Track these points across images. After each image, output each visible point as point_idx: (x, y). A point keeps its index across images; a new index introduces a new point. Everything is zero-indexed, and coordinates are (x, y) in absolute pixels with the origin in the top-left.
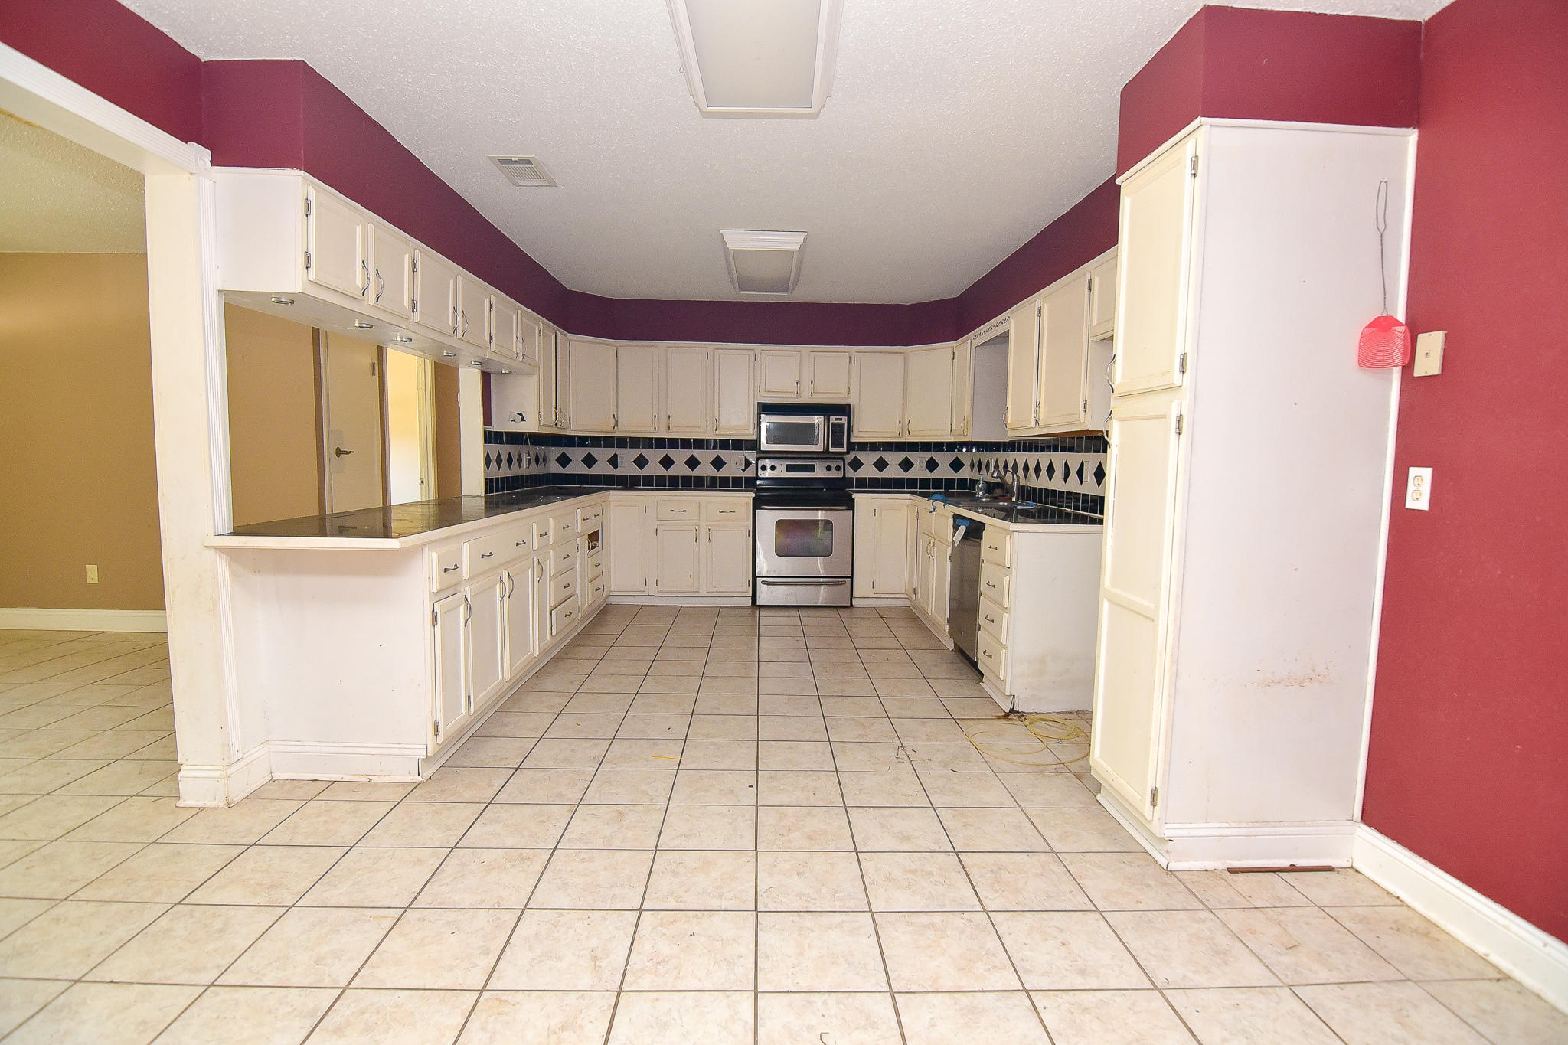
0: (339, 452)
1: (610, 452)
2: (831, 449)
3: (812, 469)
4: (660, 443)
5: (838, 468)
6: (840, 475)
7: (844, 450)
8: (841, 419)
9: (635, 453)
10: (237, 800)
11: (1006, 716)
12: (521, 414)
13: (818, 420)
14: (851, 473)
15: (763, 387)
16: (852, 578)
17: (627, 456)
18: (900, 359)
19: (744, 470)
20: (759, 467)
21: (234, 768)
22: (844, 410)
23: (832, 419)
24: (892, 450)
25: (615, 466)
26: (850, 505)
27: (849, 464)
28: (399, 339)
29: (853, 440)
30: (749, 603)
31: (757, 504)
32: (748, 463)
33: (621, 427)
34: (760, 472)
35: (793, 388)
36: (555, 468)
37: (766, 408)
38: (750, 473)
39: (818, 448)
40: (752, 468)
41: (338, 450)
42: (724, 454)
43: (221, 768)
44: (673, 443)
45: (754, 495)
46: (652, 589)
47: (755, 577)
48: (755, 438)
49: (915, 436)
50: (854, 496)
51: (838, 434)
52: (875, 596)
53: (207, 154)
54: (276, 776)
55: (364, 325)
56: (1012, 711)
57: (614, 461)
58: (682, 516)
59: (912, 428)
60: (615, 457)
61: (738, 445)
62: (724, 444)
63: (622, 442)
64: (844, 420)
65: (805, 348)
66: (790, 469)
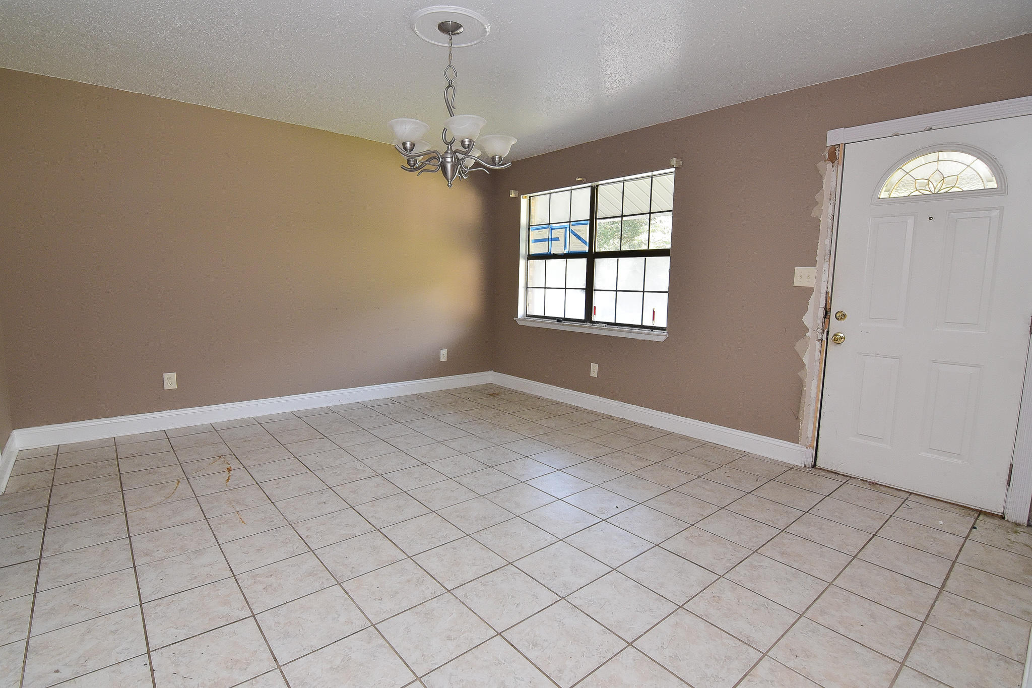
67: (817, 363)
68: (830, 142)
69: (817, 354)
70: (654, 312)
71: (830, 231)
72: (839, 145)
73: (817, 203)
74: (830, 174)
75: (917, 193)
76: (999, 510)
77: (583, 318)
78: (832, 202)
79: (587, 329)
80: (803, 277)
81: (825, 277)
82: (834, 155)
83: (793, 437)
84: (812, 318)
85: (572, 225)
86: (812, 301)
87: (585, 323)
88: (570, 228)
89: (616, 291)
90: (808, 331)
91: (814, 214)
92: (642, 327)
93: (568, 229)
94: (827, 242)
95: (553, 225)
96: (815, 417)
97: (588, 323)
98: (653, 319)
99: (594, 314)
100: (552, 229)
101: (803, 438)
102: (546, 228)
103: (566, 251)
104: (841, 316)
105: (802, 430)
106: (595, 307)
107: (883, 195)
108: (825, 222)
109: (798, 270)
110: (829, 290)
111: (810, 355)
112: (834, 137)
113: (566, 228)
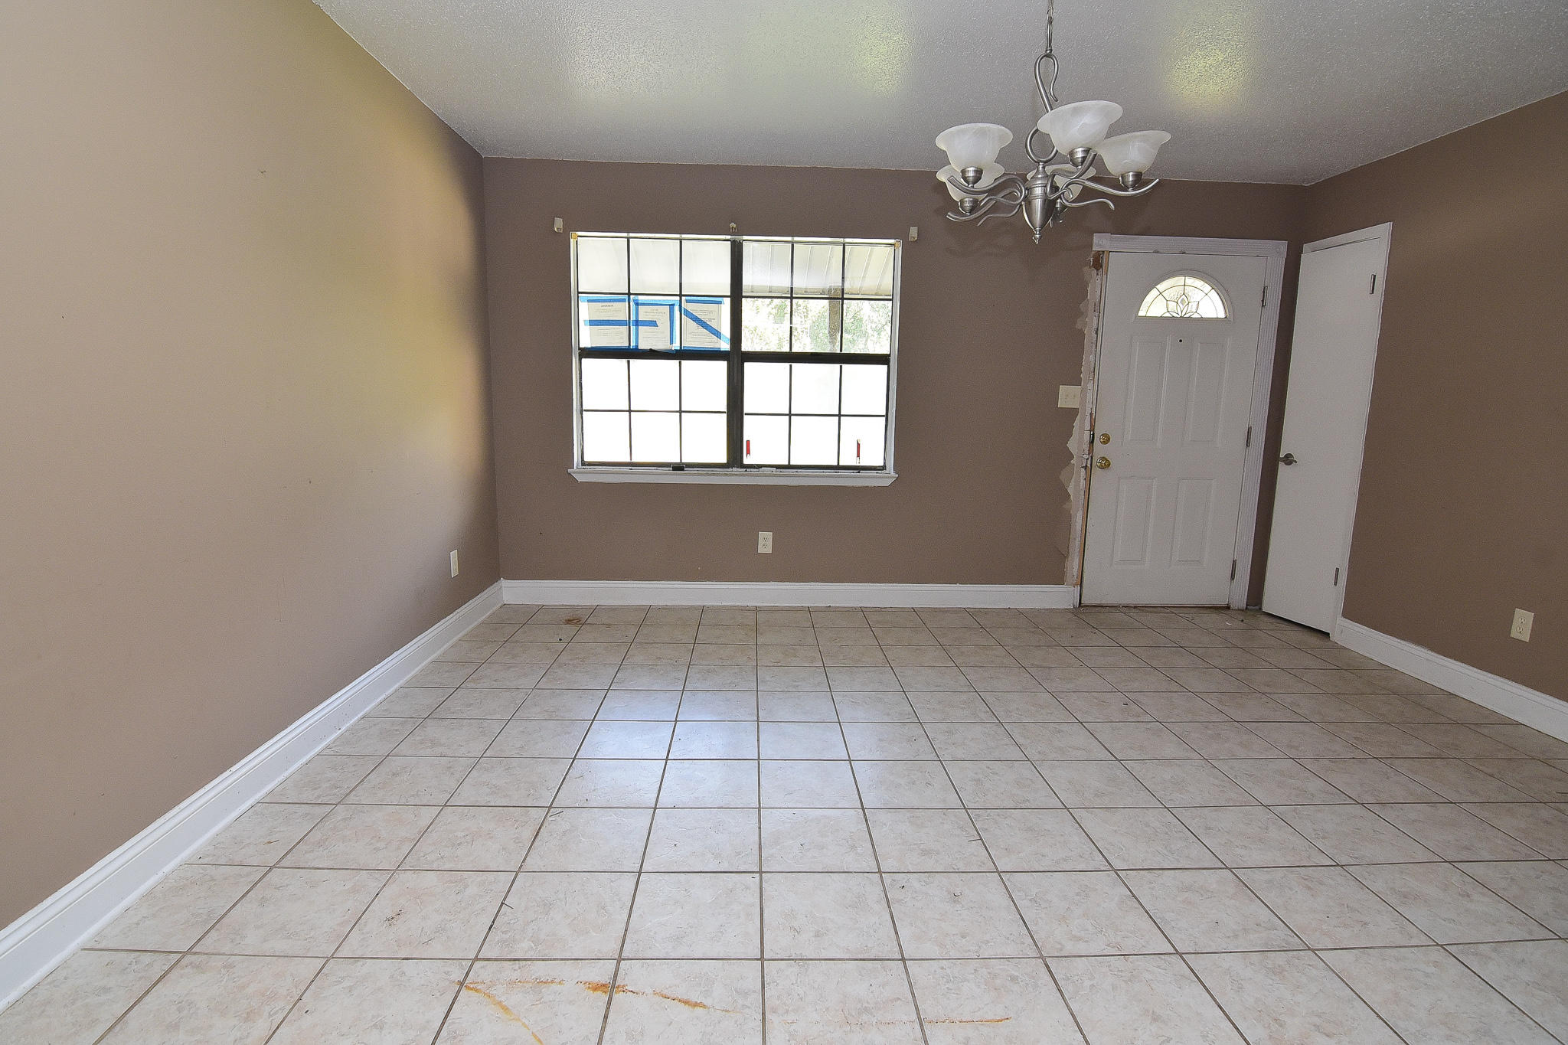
67: (1082, 493)
68: (1095, 248)
69: (1082, 482)
70: (858, 445)
71: (1094, 346)
72: (1103, 252)
73: (1082, 314)
74: (1095, 282)
75: (1168, 315)
76: (1223, 603)
77: (723, 460)
78: (1097, 314)
79: (735, 478)
80: (1067, 397)
81: (1089, 398)
82: (1098, 263)
83: (1058, 579)
85: (687, 301)
86: (1077, 423)
87: (730, 469)
88: (680, 306)
89: (790, 415)
90: (1072, 457)
91: (1079, 326)
92: (838, 467)
93: (677, 308)
94: (1092, 358)
95: (640, 297)
96: (1080, 552)
97: (735, 469)
98: (858, 456)
99: (748, 452)
100: (637, 304)
101: (1068, 578)
102: (623, 300)
103: (676, 346)
104: (1106, 439)
105: (1067, 568)
106: (748, 442)
107: (1141, 313)
108: (1090, 336)
109: (1063, 390)
110: (1094, 411)
111: (1075, 487)
112: (1101, 242)
113: (673, 305)
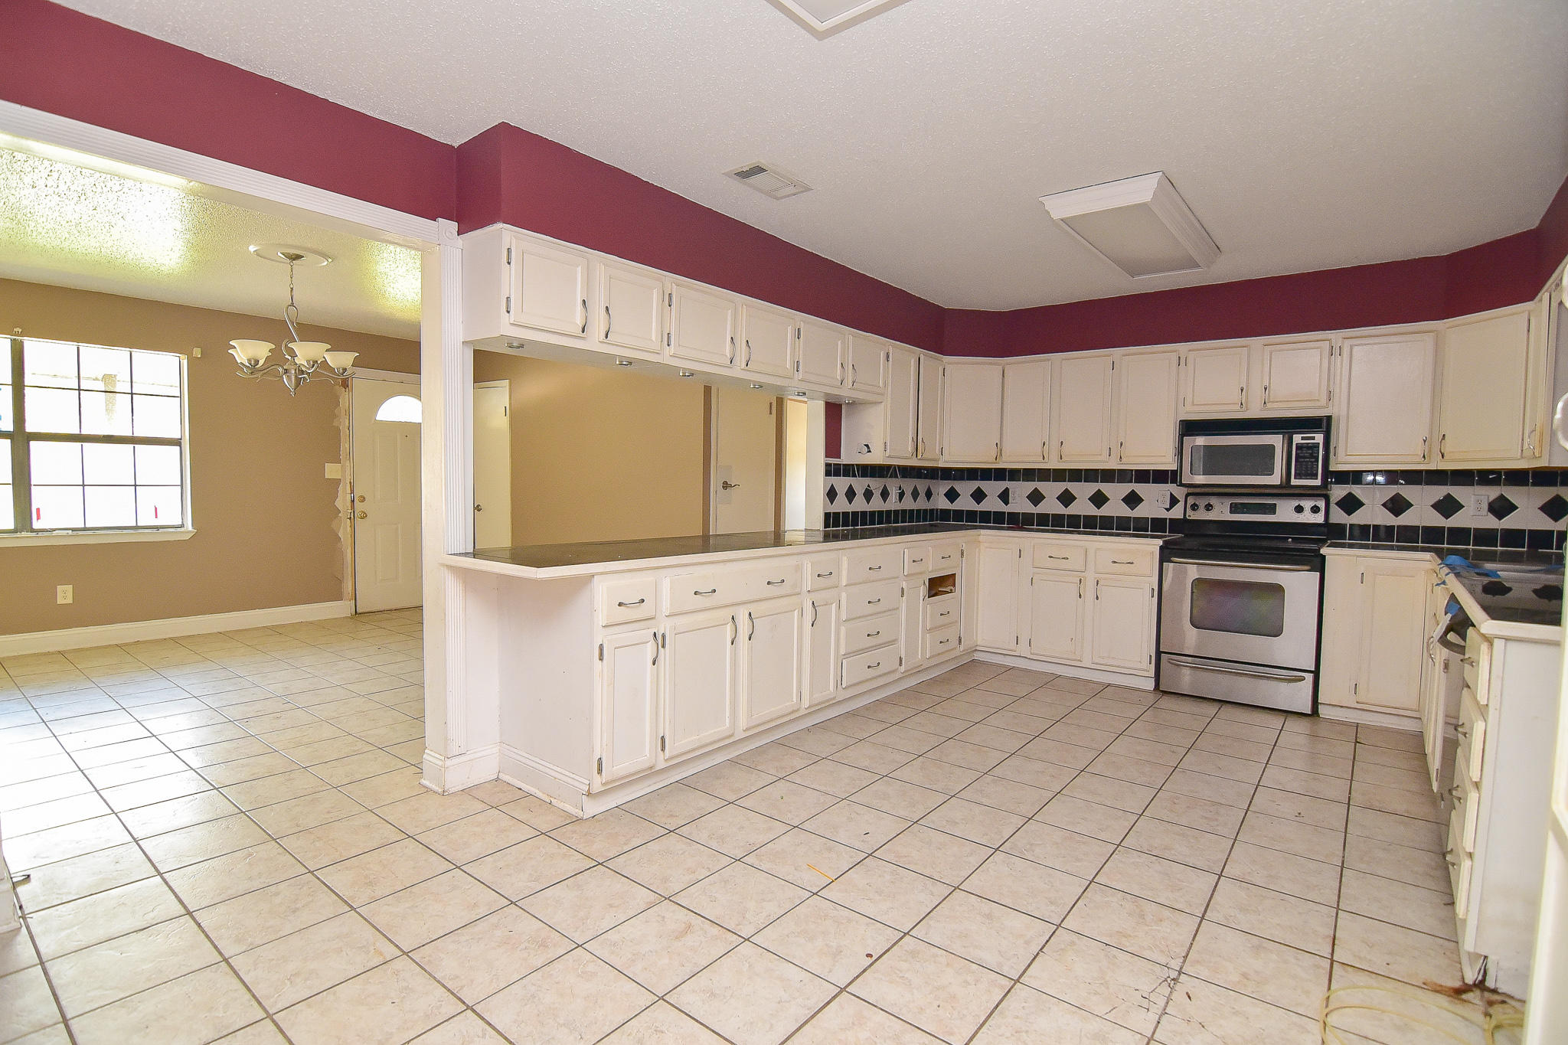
0: (726, 485)
1: (1000, 486)
2: (1294, 482)
3: (1272, 509)
4: (1059, 475)
5: (1315, 510)
6: (1319, 518)
7: (1318, 482)
8: (1313, 438)
9: (1030, 485)
10: (452, 790)
11: (1459, 992)
12: (867, 446)
13: (1276, 440)
14: (1338, 516)
15: (1189, 401)
16: (1316, 673)
17: (1020, 491)
18: (1429, 339)
19: (1168, 510)
20: (1188, 506)
21: (455, 761)
22: (1322, 424)
23: (1297, 439)
24: (1420, 483)
25: (1006, 503)
26: (1319, 565)
27: (1339, 504)
28: (681, 374)
29: (1332, 468)
30: (1150, 685)
31: (1167, 554)
32: (1174, 501)
33: (1004, 458)
34: (1189, 512)
35: (1236, 396)
36: (942, 503)
37: (1190, 428)
38: (1177, 513)
39: (1275, 479)
40: (1180, 506)
41: (725, 483)
42: (1141, 489)
43: (442, 758)
44: (1076, 475)
45: (1160, 542)
46: (1023, 649)
47: (1159, 653)
48: (1174, 467)
49: (1453, 461)
50: (1324, 551)
51: (1305, 459)
52: (1359, 706)
53: (453, 226)
54: (501, 776)
55: (625, 363)
56: (1480, 985)
57: (1004, 496)
58: (1063, 564)
59: (1448, 447)
60: (1007, 490)
61: (1160, 476)
62: (1143, 476)
63: (1014, 475)
64: (1319, 438)
65: (1258, 341)
66: (1234, 509)
67: (350, 536)
69: (349, 529)
70: (156, 509)
71: (348, 438)
73: (337, 415)
74: (344, 398)
77: (11, 526)
78: (347, 417)
79: (25, 540)
80: (331, 471)
81: (348, 472)
82: (346, 384)
83: (338, 597)
84: (342, 502)
86: (340, 488)
87: (20, 534)
89: (83, 485)
90: (339, 511)
91: (335, 424)
92: (135, 527)
94: (347, 446)
96: (352, 576)
97: (24, 533)
98: (157, 517)
99: (38, 519)
101: (344, 596)
104: (363, 499)
105: (342, 589)
107: (378, 418)
108: (344, 432)
109: (328, 466)
110: (352, 481)
111: (344, 532)
